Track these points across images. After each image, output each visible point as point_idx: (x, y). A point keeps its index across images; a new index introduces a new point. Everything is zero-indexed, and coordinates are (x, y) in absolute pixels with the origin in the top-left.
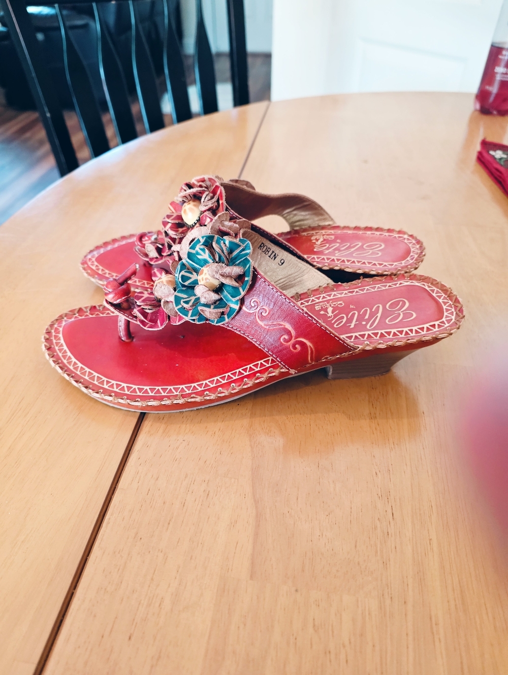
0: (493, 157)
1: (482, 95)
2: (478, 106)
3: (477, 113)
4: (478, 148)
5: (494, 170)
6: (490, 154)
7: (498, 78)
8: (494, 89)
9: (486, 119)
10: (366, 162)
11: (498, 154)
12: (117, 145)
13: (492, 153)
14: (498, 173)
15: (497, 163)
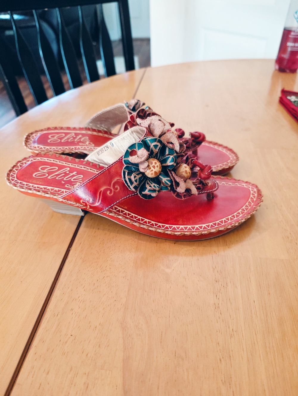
0: (289, 100)
1: (279, 60)
2: (277, 67)
3: (277, 72)
4: (279, 94)
5: (291, 110)
6: (288, 99)
7: (289, 49)
8: (286, 56)
9: (283, 75)
10: (207, 106)
11: (293, 98)
12: (52, 97)
13: (289, 98)
14: (294, 112)
15: (293, 105)
